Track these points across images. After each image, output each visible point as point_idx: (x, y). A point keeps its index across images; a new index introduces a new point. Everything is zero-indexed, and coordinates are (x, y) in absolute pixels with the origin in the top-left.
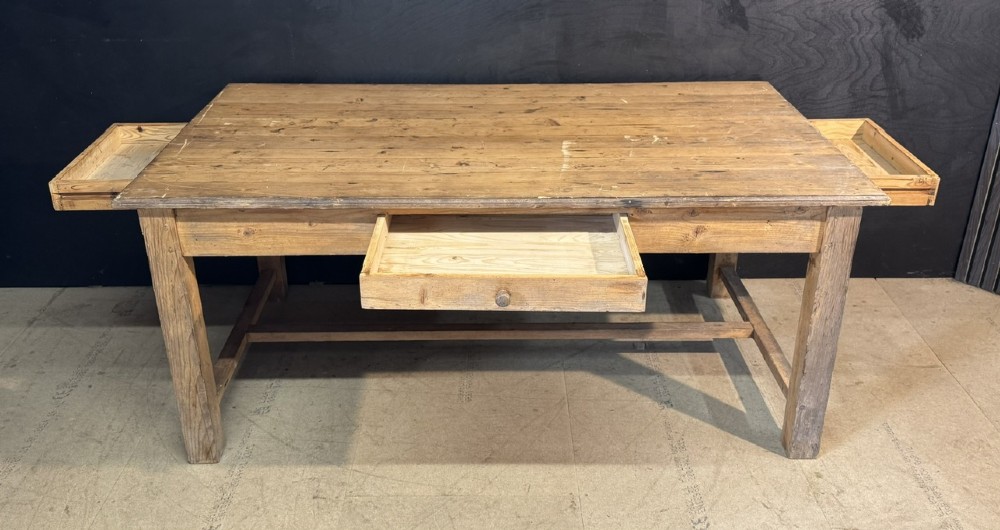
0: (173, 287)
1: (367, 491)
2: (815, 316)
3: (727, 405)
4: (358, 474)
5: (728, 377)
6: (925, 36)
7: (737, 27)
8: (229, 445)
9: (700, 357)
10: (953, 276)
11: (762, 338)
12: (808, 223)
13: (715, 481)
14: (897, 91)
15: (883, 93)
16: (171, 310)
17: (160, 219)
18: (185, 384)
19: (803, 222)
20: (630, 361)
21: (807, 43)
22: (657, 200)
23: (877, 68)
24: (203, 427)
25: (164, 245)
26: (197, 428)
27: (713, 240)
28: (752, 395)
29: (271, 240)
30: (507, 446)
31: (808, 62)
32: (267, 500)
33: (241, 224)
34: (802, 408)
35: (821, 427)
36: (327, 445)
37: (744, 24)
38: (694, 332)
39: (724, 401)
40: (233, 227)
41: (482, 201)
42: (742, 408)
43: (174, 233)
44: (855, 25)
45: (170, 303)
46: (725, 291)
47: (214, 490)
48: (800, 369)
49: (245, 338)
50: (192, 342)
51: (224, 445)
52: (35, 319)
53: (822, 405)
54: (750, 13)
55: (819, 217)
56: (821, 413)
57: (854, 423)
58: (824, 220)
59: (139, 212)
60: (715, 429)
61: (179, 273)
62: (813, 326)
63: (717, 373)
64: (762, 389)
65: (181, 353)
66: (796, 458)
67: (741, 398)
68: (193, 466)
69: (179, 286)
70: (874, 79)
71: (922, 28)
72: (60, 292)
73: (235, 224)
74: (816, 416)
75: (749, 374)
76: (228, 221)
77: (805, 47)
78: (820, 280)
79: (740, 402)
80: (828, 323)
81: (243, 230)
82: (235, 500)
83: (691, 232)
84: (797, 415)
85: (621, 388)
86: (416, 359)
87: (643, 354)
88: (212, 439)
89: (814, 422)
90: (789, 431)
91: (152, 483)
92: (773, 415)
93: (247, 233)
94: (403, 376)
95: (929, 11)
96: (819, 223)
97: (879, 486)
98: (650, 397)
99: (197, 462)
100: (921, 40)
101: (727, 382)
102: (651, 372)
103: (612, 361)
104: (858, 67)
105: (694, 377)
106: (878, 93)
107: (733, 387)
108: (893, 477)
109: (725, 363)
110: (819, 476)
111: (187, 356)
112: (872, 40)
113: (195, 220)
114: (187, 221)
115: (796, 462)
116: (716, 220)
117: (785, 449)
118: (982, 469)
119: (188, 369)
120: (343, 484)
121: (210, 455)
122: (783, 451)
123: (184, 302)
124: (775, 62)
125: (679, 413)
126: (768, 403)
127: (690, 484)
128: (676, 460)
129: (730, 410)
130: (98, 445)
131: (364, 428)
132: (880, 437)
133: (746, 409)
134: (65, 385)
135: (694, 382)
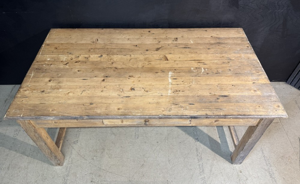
1: (107, 179)
3: (215, 140)
4: (104, 171)
8: (66, 158)
10: (286, 82)
13: (210, 174)
28: (223, 136)
30: (149, 159)
36: (95, 158)
39: (214, 138)
47: (62, 178)
52: (7, 100)
60: (211, 151)
64: (226, 133)
66: (235, 164)
72: (14, 87)
79: (219, 138)
82: (68, 182)
85: (183, 133)
91: (43, 175)
92: (229, 145)
97: (258, 177)
98: (192, 136)
99: (57, 166)
101: (215, 130)
107: (217, 132)
108: (263, 173)
110: (241, 172)
115: (234, 166)
118: (289, 169)
120: (100, 176)
121: (60, 164)
122: (231, 161)
125: (201, 144)
126: (227, 139)
127: (202, 176)
128: (199, 165)
129: (216, 142)
130: (27, 157)
131: (106, 151)
132: (260, 155)
133: (221, 142)
134: (17, 130)
135: (206, 130)
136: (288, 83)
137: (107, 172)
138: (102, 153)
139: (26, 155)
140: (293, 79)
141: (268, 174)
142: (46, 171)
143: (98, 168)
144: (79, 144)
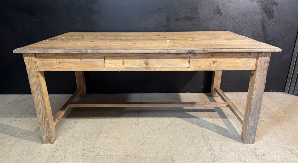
1: (101, 154)
2: (254, 93)
3: (221, 127)
4: (98, 148)
5: (221, 119)
6: (274, 18)
7: (219, 15)
8: (58, 139)
9: (211, 113)
10: (284, 91)
11: (231, 106)
12: (252, 59)
13: (220, 151)
14: (266, 35)
15: (262, 35)
16: (35, 90)
17: (30, 57)
18: (41, 116)
19: (250, 59)
20: (189, 114)
21: (239, 20)
22: (200, 50)
23: (260, 28)
24: (47, 131)
25: (32, 67)
26: (45, 132)
27: (219, 65)
28: (229, 124)
29: (68, 65)
30: (149, 140)
31: (240, 26)
32: (66, 156)
33: (57, 59)
34: (249, 126)
35: (255, 133)
36: (90, 139)
37: (221, 14)
38: (209, 104)
39: (220, 126)
40: (55, 61)
41: (139, 50)
42: (227, 128)
43: (35, 62)
44: (253, 14)
45: (35, 87)
46: (217, 95)
47: (49, 153)
48: (248, 112)
49: (68, 105)
50: (43, 101)
51: (56, 138)
53: (256, 124)
54: (222, 11)
55: (256, 57)
56: (255, 128)
57: (264, 132)
58: (257, 58)
59: (23, 55)
60: (218, 134)
61: (37, 77)
62: (253, 96)
63: (217, 118)
64: (232, 122)
65: (39, 105)
67: (226, 125)
68: (45, 145)
69: (37, 81)
70: (259, 31)
71: (274, 15)
72: (21, 96)
73: (56, 59)
75: (227, 118)
76: (53, 58)
77: (239, 21)
78: (256, 80)
79: (225, 126)
80: (258, 95)
81: (58, 61)
82: (55, 156)
83: (212, 63)
84: (247, 128)
85: (186, 122)
87: (193, 112)
88: (50, 136)
89: (253, 131)
90: (244, 134)
91: (29, 150)
92: (237, 130)
93: (59, 63)
94: (117, 118)
95: (275, 10)
96: (255, 60)
97: (277, 153)
98: (196, 124)
99: (46, 143)
100: (274, 19)
101: (221, 120)
102: (196, 117)
103: (183, 114)
104: (255, 28)
106: (261, 35)
107: (222, 122)
108: (281, 150)
109: (219, 115)
110: (256, 150)
111: (41, 107)
112: (259, 19)
113: (42, 58)
114: (39, 58)
115: (247, 145)
116: (220, 58)
117: (243, 140)
119: (41, 111)
120: (93, 151)
121: (50, 141)
123: (39, 87)
124: (230, 25)
125: (206, 129)
126: (234, 127)
127: (212, 152)
128: (207, 144)
129: (223, 128)
130: (16, 138)
131: (103, 134)
132: (274, 137)
133: (228, 128)
134: (13, 120)
135: (210, 120)
136: (286, 93)
137: (102, 149)
138: (99, 135)
139: (16, 137)
140: (290, 87)
141: (288, 151)
142: (33, 147)
143: (92, 146)
144: (75, 129)
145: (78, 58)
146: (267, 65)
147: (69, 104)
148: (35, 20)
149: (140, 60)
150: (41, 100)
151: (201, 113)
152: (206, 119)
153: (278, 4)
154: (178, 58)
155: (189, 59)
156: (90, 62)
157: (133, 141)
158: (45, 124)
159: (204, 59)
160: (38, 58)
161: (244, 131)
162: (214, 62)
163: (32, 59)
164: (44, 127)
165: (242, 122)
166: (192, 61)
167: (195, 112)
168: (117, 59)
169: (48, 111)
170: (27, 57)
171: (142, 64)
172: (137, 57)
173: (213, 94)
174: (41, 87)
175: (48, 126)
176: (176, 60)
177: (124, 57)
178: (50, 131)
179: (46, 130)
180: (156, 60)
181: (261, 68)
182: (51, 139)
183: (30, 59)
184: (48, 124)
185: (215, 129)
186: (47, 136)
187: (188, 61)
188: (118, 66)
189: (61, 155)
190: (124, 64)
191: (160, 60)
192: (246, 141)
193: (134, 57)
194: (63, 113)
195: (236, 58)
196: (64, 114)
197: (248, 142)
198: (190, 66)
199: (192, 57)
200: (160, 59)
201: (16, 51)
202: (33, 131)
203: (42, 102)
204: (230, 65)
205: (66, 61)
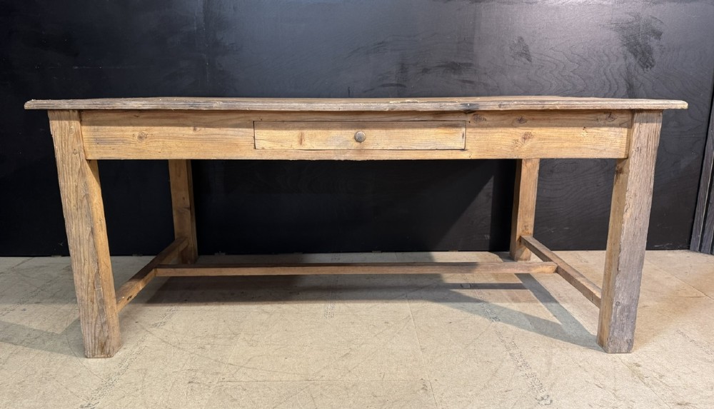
0: (77, 187)
1: (238, 378)
2: (627, 216)
3: (545, 320)
4: (230, 367)
5: (541, 304)
6: (655, 67)
7: (523, 59)
8: (125, 346)
9: (514, 293)
10: (689, 248)
11: (566, 270)
12: (617, 130)
13: (549, 369)
16: (73, 209)
17: (67, 122)
18: (84, 281)
19: (613, 129)
20: (460, 294)
21: (572, 72)
22: (492, 103)
23: (623, 91)
24: (99, 322)
25: (70, 147)
26: (94, 323)
27: (538, 146)
28: (564, 314)
29: (161, 144)
30: (363, 347)
31: (575, 86)
32: (147, 384)
33: (136, 128)
34: (618, 304)
35: (634, 323)
36: (208, 347)
37: (529, 58)
39: (541, 318)
40: (130, 132)
41: (342, 104)
42: (560, 323)
43: (78, 136)
44: (606, 58)
45: (73, 202)
46: (526, 254)
47: (102, 377)
48: (614, 268)
49: (153, 270)
50: (92, 240)
51: (120, 345)
53: (635, 301)
54: (531, 49)
55: (626, 125)
56: (633, 309)
57: (652, 331)
58: (630, 126)
59: (49, 113)
60: (538, 335)
61: (82, 173)
62: (625, 225)
63: (531, 301)
65: (82, 250)
66: (614, 352)
67: (555, 316)
68: (90, 360)
69: (81, 185)
71: (653, 61)
72: (29, 260)
73: (131, 128)
74: (629, 311)
75: (556, 302)
76: (125, 125)
77: (571, 74)
78: (629, 183)
79: (554, 318)
80: (637, 223)
81: (137, 134)
82: (118, 384)
83: (520, 139)
84: (613, 311)
85: (455, 310)
86: (290, 293)
87: (470, 290)
88: (106, 335)
89: (628, 317)
90: (606, 329)
91: (47, 373)
93: (140, 137)
94: (279, 304)
96: (626, 130)
98: (480, 315)
99: (93, 356)
100: (654, 69)
101: (541, 306)
102: (478, 301)
103: (446, 294)
104: (610, 90)
105: (513, 304)
107: (546, 309)
109: (535, 295)
110: (638, 365)
111: (86, 254)
112: (618, 70)
113: (97, 125)
114: (90, 125)
115: (614, 355)
117: (602, 346)
119: (86, 267)
120: (217, 373)
121: (104, 349)
123: (85, 201)
125: (507, 325)
126: (577, 318)
127: (527, 372)
128: (512, 355)
129: (547, 322)
130: (14, 346)
131: (242, 336)
132: (679, 339)
134: (5, 309)
135: (515, 307)
136: (695, 251)
137: (242, 367)
138: (231, 338)
139: (13, 343)
140: (702, 236)
142: (59, 366)
143: (216, 361)
144: (167, 327)
145: (189, 126)
146: (654, 143)
147: (156, 268)
148: (76, 68)
149: (343, 132)
150: (87, 237)
151: (490, 291)
152: (505, 305)
153: (661, 34)
154: (438, 127)
155: (464, 130)
156: (217, 136)
157: (322, 350)
158: (95, 301)
159: (500, 130)
160: (87, 125)
161: (604, 321)
162: (526, 137)
163: (72, 127)
164: (90, 310)
165: (597, 301)
166: (471, 133)
167: (475, 290)
168: (286, 129)
169: (103, 268)
170: (57, 122)
171: (348, 141)
172: (335, 124)
173: (517, 253)
174: (88, 203)
175: (100, 308)
176: (432, 131)
177: (303, 124)
178: (105, 323)
179: (94, 320)
180: (383, 132)
181: (639, 150)
182: (108, 344)
183: (65, 125)
184: (102, 302)
185: (528, 323)
186: (97, 335)
187: (461, 134)
188: (286, 146)
189: (133, 381)
190: (303, 143)
191: (392, 131)
192: (611, 346)
193: (327, 124)
194: (140, 286)
195: (578, 126)
196: (141, 288)
197: (618, 348)
198: (468, 147)
199: (472, 124)
200: (393, 127)
201: (31, 105)
202: (59, 332)
203: (89, 240)
204: (566, 144)
205: (156, 132)
